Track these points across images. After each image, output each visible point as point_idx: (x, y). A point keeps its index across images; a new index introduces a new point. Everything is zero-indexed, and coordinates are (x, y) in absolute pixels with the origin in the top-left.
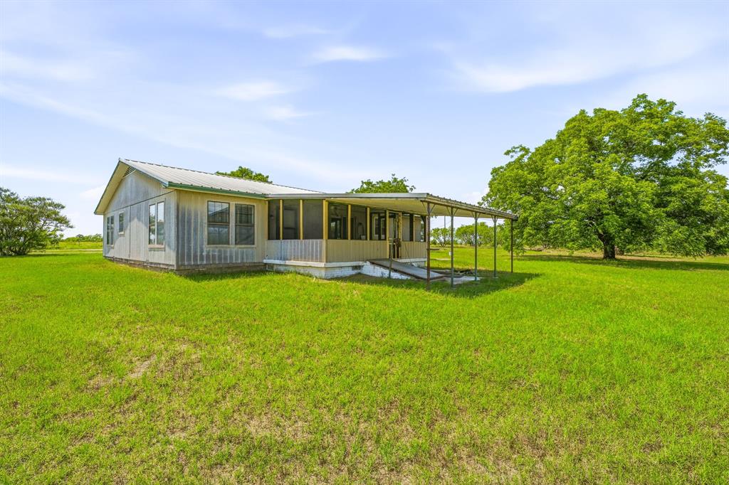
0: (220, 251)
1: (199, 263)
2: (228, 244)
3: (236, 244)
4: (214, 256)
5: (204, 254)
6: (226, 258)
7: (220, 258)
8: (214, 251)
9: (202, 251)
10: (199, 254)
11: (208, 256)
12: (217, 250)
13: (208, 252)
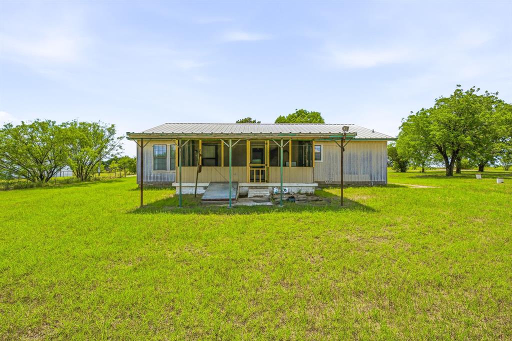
0: (161, 174)
1: (149, 181)
2: (166, 170)
3: (171, 170)
4: (157, 177)
5: (152, 176)
6: (164, 179)
7: (161, 179)
8: (157, 174)
9: (150, 175)
10: (149, 176)
11: (154, 177)
12: (159, 173)
13: (154, 175)
